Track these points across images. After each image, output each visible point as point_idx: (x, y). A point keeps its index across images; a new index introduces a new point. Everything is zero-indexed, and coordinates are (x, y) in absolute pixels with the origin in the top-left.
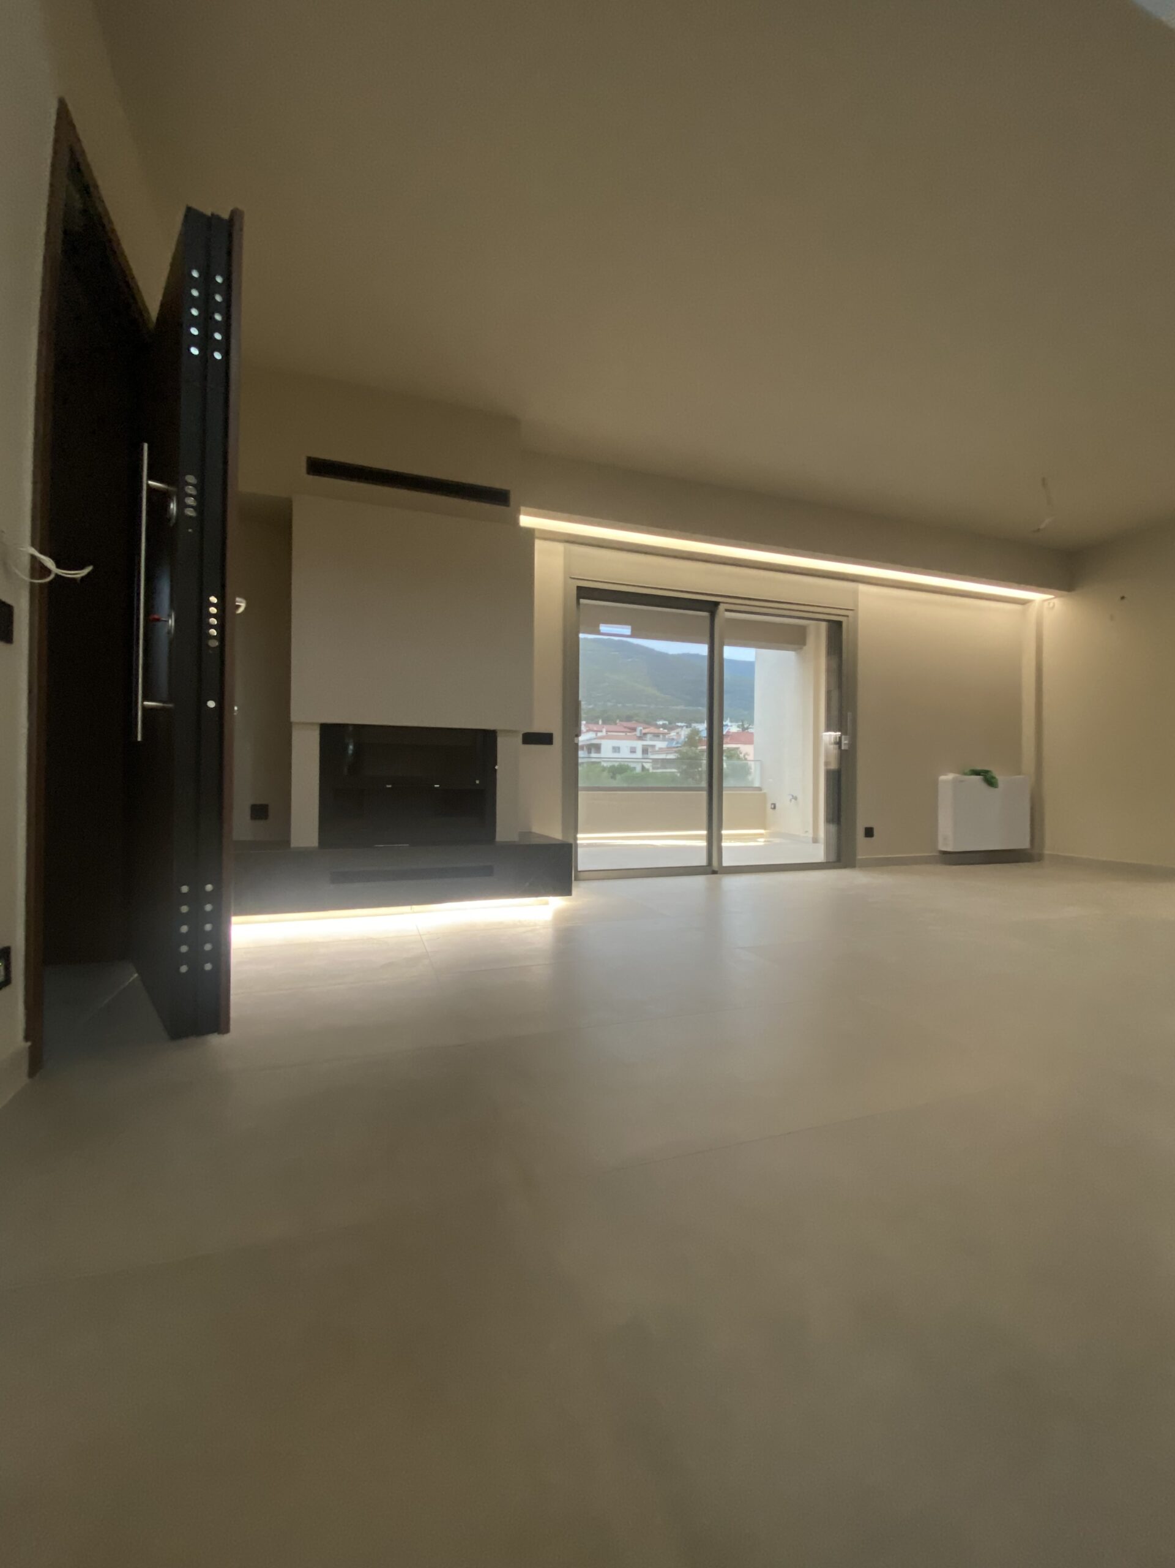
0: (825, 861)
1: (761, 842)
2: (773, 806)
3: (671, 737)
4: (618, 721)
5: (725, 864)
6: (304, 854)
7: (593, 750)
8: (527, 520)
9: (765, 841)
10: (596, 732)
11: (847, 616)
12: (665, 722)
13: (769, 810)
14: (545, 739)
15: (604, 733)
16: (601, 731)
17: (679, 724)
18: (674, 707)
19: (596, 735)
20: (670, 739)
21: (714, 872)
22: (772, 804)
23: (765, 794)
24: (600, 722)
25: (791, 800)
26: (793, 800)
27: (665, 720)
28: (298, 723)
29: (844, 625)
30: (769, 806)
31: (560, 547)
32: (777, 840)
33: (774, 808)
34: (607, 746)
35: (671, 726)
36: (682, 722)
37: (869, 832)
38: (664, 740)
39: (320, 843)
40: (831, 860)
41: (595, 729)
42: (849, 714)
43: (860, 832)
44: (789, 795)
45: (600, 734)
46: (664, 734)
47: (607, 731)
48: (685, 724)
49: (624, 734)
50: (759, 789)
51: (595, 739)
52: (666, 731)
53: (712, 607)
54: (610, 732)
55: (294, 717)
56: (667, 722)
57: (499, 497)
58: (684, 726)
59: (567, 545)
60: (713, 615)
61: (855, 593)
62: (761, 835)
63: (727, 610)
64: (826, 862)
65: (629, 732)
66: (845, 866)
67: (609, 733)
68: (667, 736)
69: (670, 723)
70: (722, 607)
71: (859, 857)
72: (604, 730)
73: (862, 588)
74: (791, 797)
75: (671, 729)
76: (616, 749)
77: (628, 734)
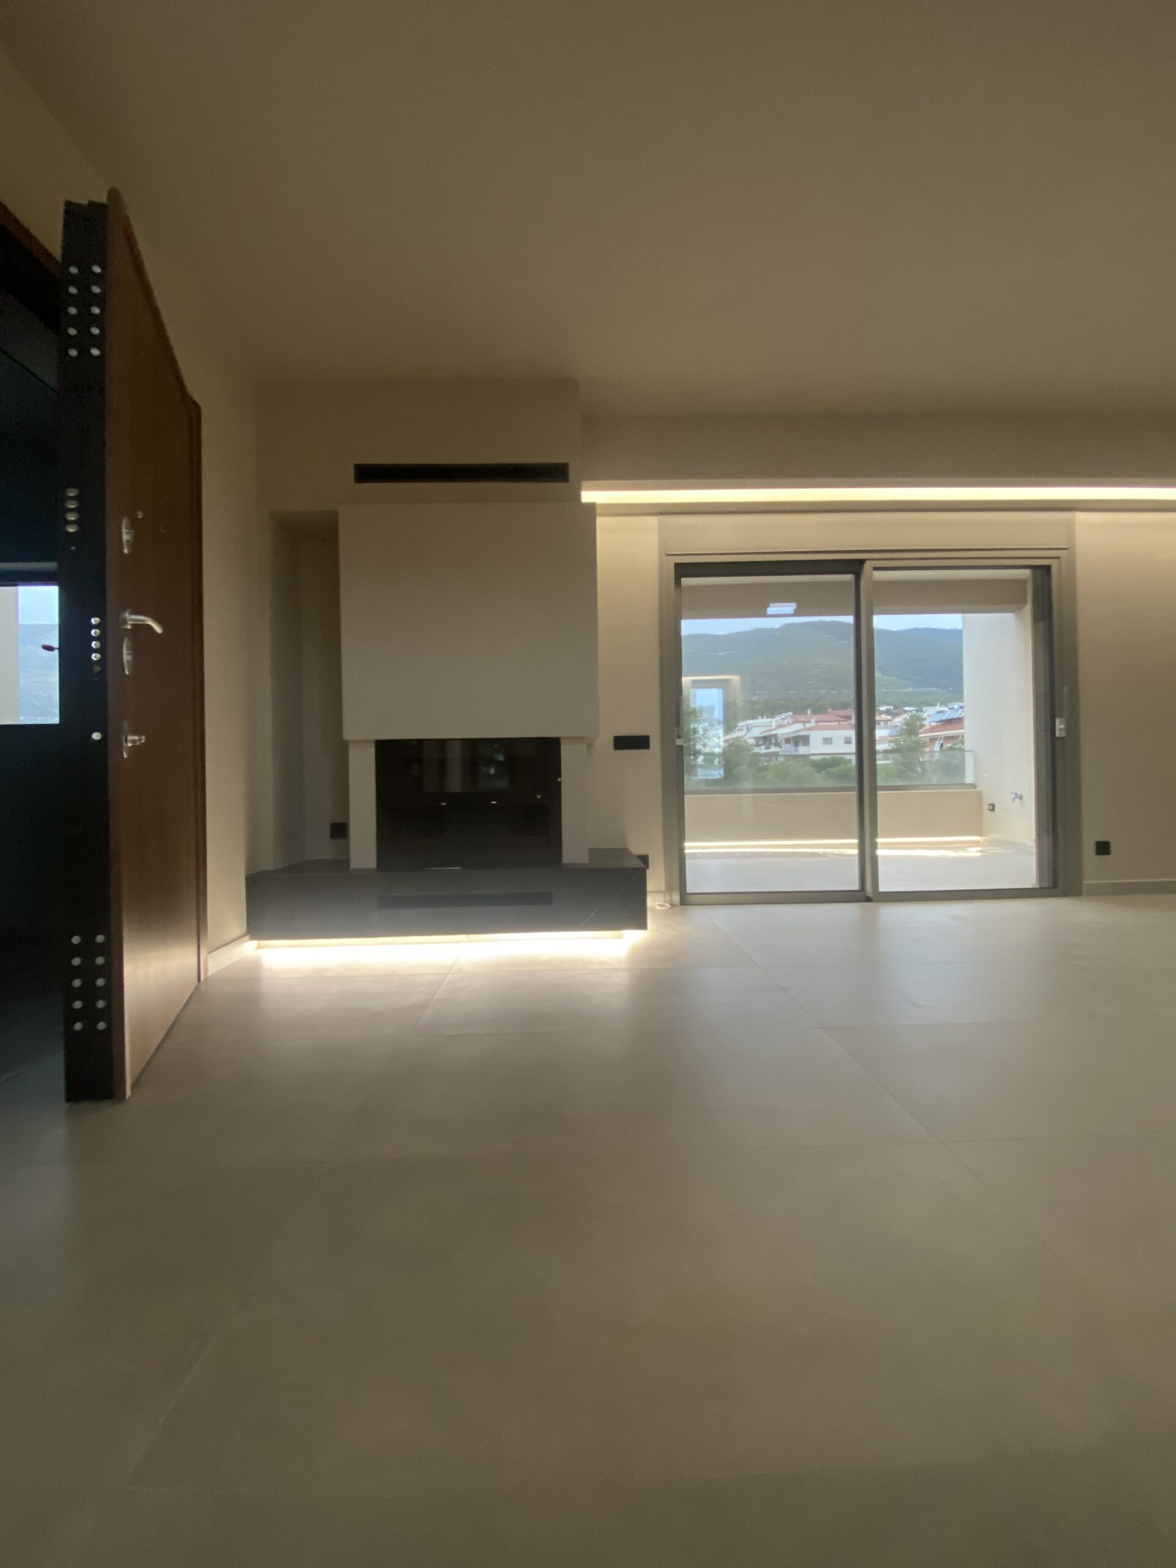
0: (1038, 886)
1: (974, 852)
2: (991, 807)
3: (894, 724)
4: (830, 710)
5: (883, 888)
6: (363, 876)
7: (800, 743)
8: (588, 496)
9: (981, 851)
10: (804, 722)
11: (1058, 558)
12: (889, 707)
13: (987, 813)
14: (639, 742)
15: (813, 724)
16: (810, 722)
17: (907, 709)
18: (901, 690)
19: (805, 726)
20: (892, 726)
21: (868, 900)
22: (990, 805)
23: (980, 793)
24: (809, 712)
25: (1014, 800)
26: (1017, 800)
27: (889, 704)
28: (355, 742)
29: (1054, 571)
30: (986, 807)
31: (653, 521)
32: (997, 850)
33: (993, 809)
34: (816, 737)
35: (896, 711)
36: (910, 706)
37: (1103, 848)
38: (886, 727)
39: (378, 865)
40: (1046, 885)
41: (803, 719)
42: (1066, 689)
43: (1089, 848)
44: (1011, 793)
45: (808, 725)
46: (886, 721)
47: (817, 722)
48: (914, 708)
49: (837, 723)
50: (973, 786)
51: (802, 730)
52: (889, 717)
53: (854, 567)
54: (818, 722)
55: (347, 735)
56: (892, 708)
57: (556, 473)
58: (913, 710)
59: (661, 517)
60: (858, 574)
61: (1070, 526)
62: (977, 843)
63: (876, 569)
64: (1040, 888)
65: (842, 721)
66: (1065, 894)
67: (819, 724)
68: (889, 724)
69: (896, 708)
70: (868, 566)
71: (1085, 882)
72: (813, 720)
73: (1080, 516)
74: (1014, 796)
75: (899, 714)
76: (828, 741)
77: (842, 723)
